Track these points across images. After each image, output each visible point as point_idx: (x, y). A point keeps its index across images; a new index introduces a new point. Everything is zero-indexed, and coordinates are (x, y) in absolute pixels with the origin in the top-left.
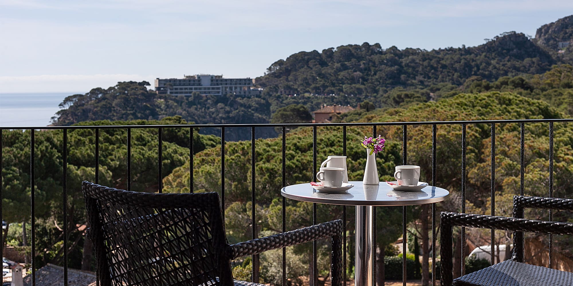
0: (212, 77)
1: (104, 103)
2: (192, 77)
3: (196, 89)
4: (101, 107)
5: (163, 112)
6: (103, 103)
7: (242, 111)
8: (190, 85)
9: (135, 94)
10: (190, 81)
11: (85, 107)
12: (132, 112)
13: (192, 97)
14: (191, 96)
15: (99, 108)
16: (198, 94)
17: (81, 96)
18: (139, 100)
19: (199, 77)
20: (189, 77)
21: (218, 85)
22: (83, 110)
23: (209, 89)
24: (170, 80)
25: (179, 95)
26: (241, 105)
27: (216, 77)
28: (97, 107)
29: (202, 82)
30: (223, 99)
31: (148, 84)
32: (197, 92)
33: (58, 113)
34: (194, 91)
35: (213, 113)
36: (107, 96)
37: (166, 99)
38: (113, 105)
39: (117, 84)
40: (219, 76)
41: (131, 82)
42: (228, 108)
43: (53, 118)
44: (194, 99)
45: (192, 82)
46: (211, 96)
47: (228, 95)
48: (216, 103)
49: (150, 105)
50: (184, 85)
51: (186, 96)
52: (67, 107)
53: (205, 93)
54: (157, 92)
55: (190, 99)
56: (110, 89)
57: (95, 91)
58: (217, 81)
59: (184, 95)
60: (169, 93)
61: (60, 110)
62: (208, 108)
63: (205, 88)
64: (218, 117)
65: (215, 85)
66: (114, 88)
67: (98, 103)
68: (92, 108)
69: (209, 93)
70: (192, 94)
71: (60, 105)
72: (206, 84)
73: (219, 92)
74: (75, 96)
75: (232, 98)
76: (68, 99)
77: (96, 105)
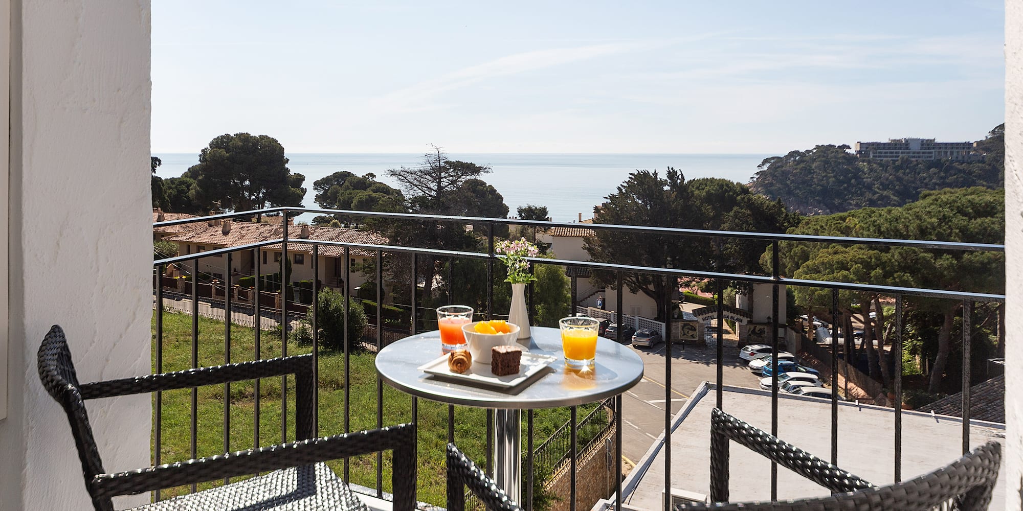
0: (923, 141)
1: (804, 166)
2: (898, 140)
3: (902, 153)
4: (801, 169)
5: (867, 175)
6: (802, 165)
7: (962, 177)
8: (895, 149)
9: (835, 157)
10: (896, 145)
11: (784, 169)
12: (832, 175)
13: (900, 162)
14: (898, 160)
15: (798, 170)
16: (907, 159)
17: (778, 158)
18: (839, 163)
19: (907, 141)
20: (895, 140)
21: (929, 149)
22: (783, 172)
23: (919, 153)
24: (873, 144)
25: (885, 159)
26: (960, 171)
27: (928, 140)
28: (796, 169)
29: (911, 146)
30: (938, 164)
31: (849, 147)
32: (905, 156)
33: (757, 174)
34: (901, 155)
35: (925, 179)
36: (807, 159)
37: (869, 162)
38: (813, 167)
39: (814, 147)
40: (931, 140)
41: (830, 145)
42: (942, 174)
43: (752, 178)
44: (902, 164)
45: (898, 146)
46: (923, 161)
47: (943, 161)
48: (929, 168)
49: (852, 168)
50: (889, 149)
51: (893, 160)
52: (765, 168)
53: (914, 157)
54: (858, 155)
55: (897, 163)
56: (808, 151)
57: (793, 154)
58: (928, 145)
59: (890, 159)
60: (872, 157)
61: (759, 171)
62: (919, 173)
63: (914, 153)
64: (931, 183)
65: (925, 149)
66: (811, 151)
67: (796, 165)
68: (791, 170)
69: (919, 157)
70: (899, 158)
71: (758, 166)
72: (915, 148)
73: (931, 157)
74: (773, 158)
75: (948, 163)
76: (766, 161)
77: (795, 167)
